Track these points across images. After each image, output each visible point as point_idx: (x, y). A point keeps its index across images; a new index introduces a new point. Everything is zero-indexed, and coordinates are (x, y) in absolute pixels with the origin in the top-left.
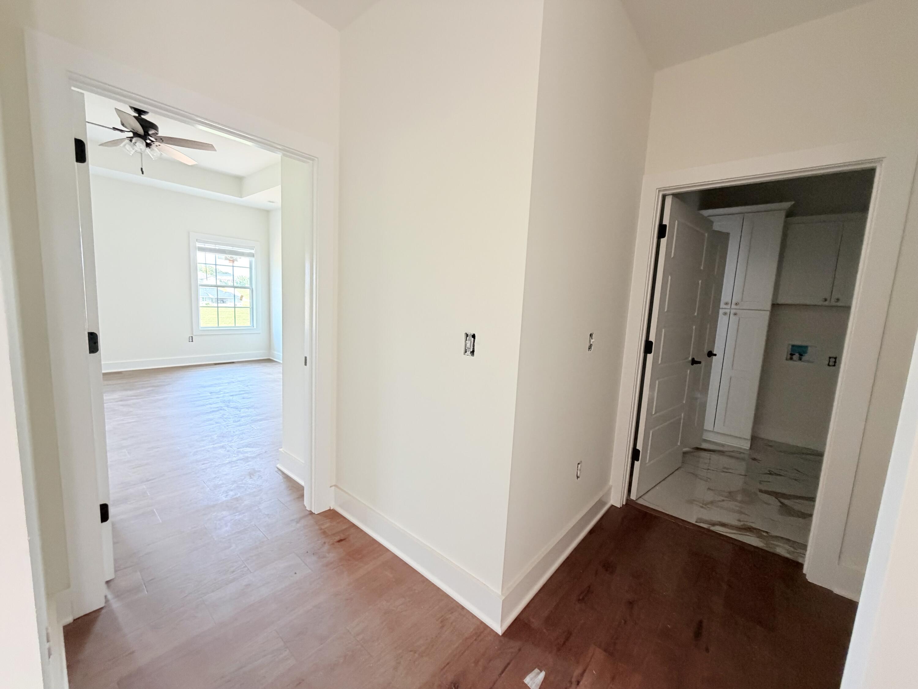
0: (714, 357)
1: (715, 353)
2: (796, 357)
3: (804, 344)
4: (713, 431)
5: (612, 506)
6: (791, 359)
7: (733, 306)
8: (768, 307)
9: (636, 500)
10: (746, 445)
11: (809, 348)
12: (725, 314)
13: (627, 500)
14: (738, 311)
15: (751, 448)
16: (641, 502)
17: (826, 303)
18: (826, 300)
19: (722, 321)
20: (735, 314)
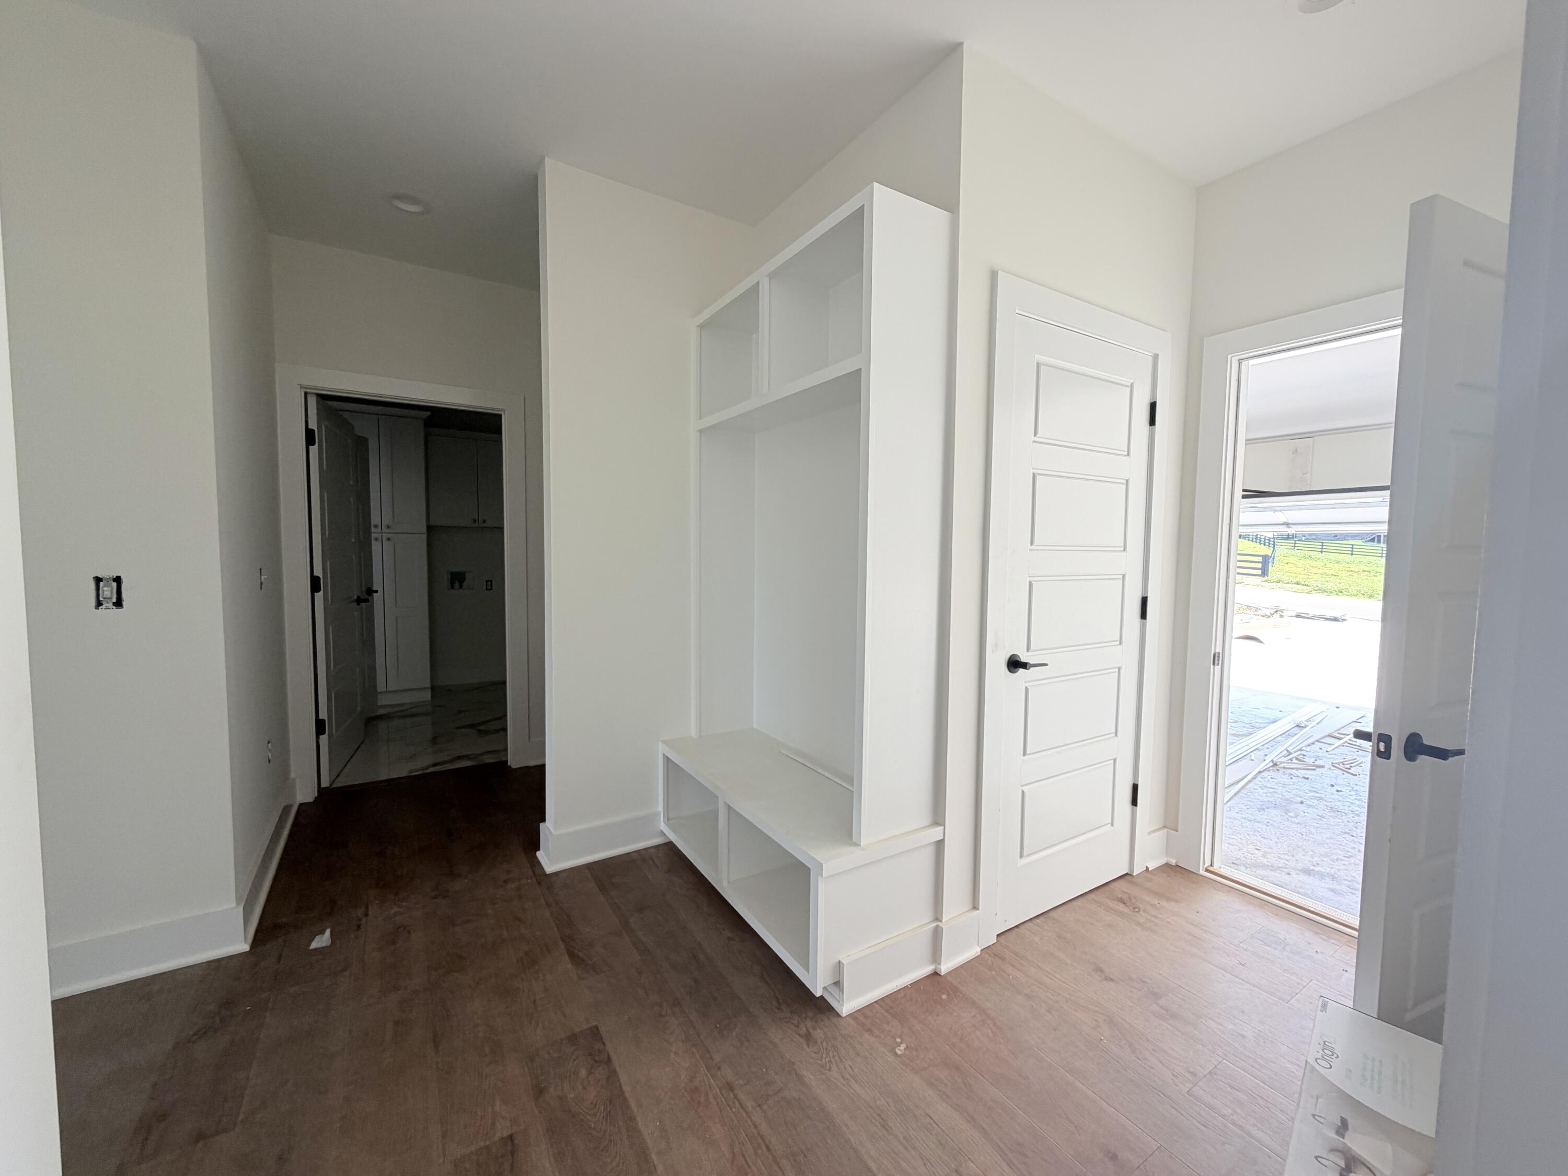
0: (374, 594)
1: (374, 589)
2: (457, 585)
3: (463, 569)
4: (386, 692)
5: (301, 805)
6: (453, 587)
7: (384, 530)
8: (424, 530)
9: (331, 785)
10: (427, 695)
11: (467, 574)
12: (376, 539)
13: (319, 791)
14: (392, 535)
15: (432, 697)
16: (335, 785)
17: (476, 525)
18: (475, 521)
19: (376, 547)
20: (389, 539)
